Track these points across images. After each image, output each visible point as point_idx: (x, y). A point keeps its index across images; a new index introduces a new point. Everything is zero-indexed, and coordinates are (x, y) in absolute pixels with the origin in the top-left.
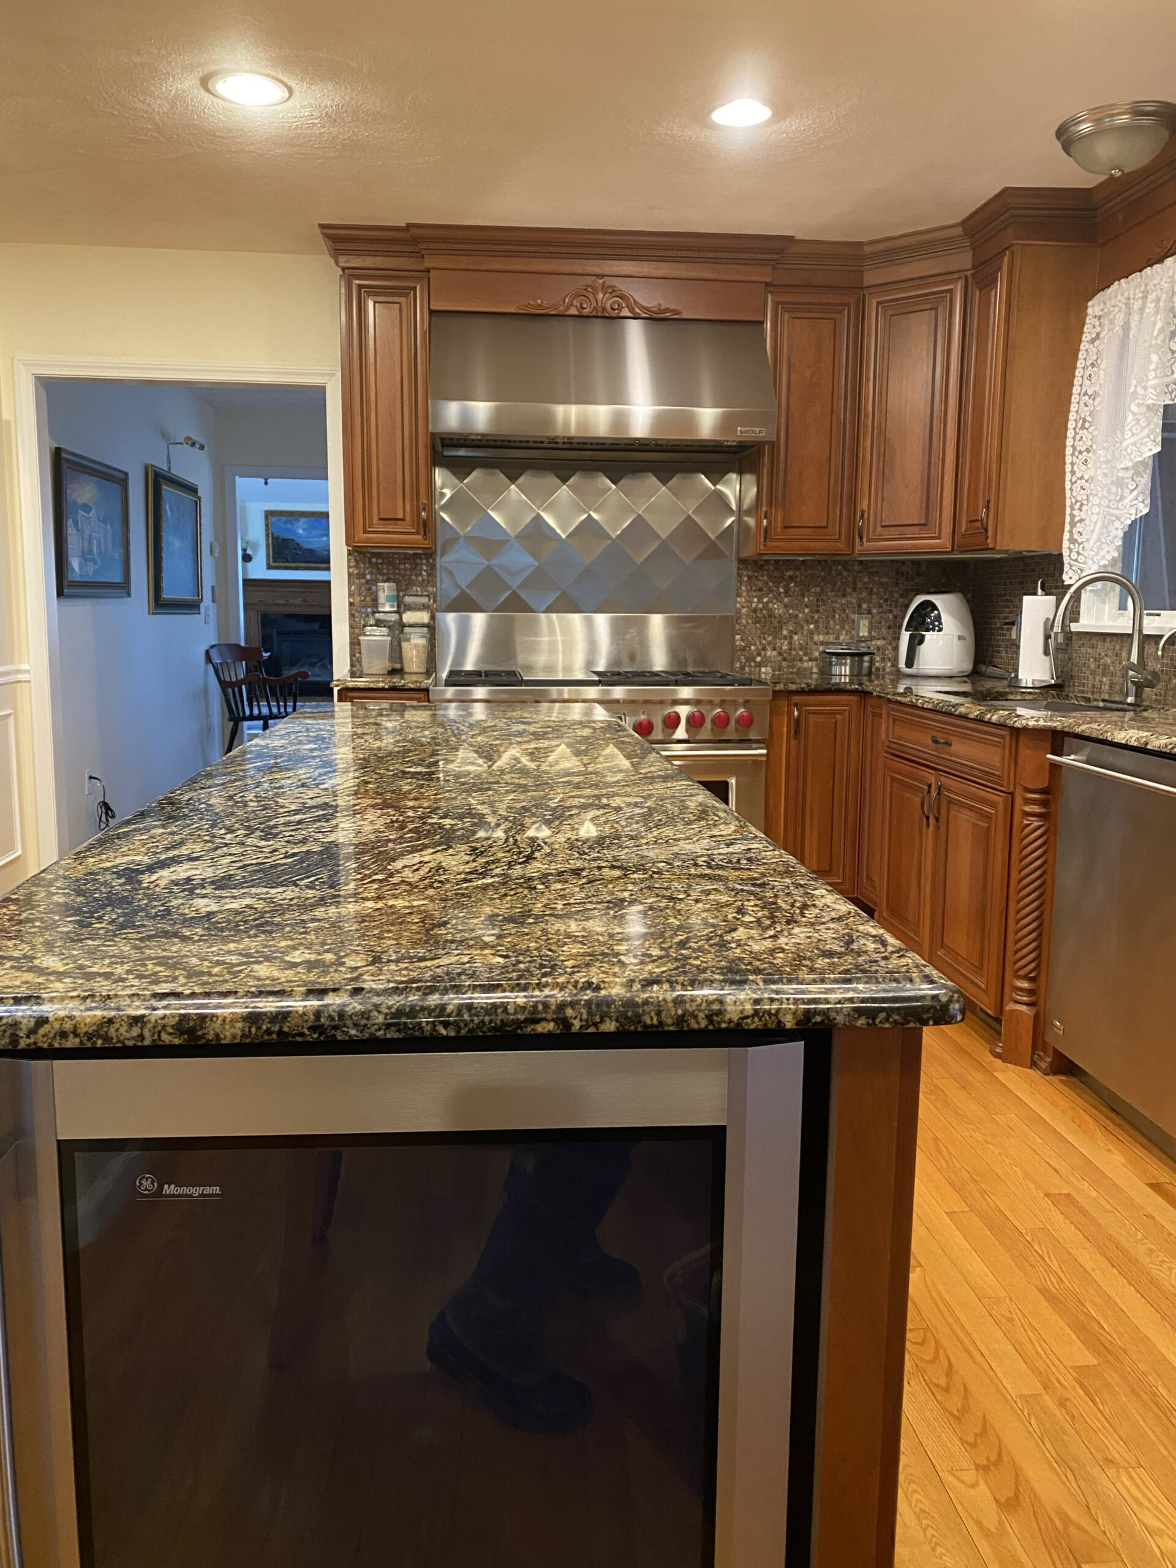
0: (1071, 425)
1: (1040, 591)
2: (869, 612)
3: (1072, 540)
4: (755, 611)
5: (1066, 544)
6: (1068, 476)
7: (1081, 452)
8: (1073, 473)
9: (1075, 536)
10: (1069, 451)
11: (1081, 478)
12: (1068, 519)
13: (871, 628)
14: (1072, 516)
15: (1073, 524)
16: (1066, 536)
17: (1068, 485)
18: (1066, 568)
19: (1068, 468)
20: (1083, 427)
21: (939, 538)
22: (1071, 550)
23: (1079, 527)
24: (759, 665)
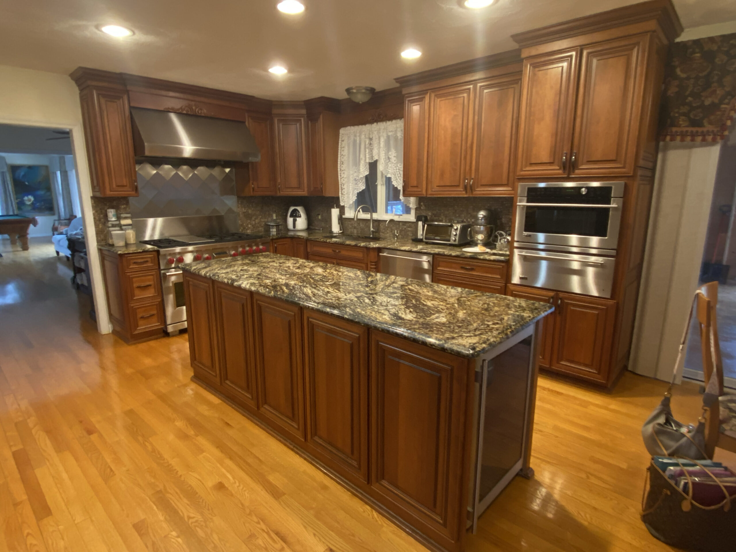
0: (339, 163)
1: (335, 207)
2: (275, 212)
3: (342, 194)
4: (244, 212)
5: (340, 195)
6: (339, 177)
7: (343, 170)
8: (341, 176)
9: (343, 193)
10: (339, 170)
11: (343, 177)
12: (340, 188)
13: (276, 216)
14: (341, 187)
15: (342, 189)
16: (340, 192)
17: (339, 179)
18: (341, 201)
19: (339, 174)
20: (342, 164)
21: (304, 192)
22: (342, 197)
23: (344, 190)
24: (247, 230)
